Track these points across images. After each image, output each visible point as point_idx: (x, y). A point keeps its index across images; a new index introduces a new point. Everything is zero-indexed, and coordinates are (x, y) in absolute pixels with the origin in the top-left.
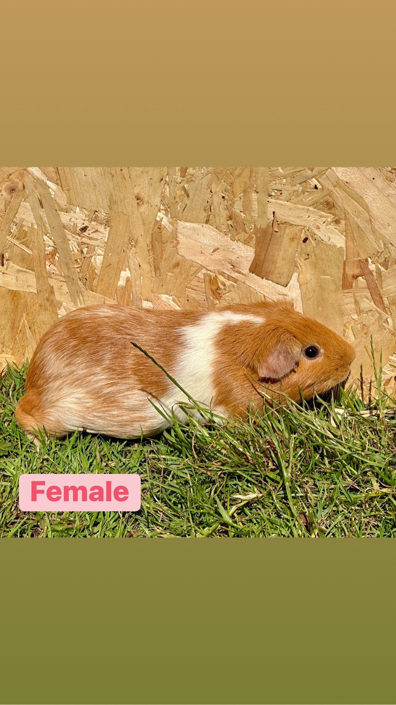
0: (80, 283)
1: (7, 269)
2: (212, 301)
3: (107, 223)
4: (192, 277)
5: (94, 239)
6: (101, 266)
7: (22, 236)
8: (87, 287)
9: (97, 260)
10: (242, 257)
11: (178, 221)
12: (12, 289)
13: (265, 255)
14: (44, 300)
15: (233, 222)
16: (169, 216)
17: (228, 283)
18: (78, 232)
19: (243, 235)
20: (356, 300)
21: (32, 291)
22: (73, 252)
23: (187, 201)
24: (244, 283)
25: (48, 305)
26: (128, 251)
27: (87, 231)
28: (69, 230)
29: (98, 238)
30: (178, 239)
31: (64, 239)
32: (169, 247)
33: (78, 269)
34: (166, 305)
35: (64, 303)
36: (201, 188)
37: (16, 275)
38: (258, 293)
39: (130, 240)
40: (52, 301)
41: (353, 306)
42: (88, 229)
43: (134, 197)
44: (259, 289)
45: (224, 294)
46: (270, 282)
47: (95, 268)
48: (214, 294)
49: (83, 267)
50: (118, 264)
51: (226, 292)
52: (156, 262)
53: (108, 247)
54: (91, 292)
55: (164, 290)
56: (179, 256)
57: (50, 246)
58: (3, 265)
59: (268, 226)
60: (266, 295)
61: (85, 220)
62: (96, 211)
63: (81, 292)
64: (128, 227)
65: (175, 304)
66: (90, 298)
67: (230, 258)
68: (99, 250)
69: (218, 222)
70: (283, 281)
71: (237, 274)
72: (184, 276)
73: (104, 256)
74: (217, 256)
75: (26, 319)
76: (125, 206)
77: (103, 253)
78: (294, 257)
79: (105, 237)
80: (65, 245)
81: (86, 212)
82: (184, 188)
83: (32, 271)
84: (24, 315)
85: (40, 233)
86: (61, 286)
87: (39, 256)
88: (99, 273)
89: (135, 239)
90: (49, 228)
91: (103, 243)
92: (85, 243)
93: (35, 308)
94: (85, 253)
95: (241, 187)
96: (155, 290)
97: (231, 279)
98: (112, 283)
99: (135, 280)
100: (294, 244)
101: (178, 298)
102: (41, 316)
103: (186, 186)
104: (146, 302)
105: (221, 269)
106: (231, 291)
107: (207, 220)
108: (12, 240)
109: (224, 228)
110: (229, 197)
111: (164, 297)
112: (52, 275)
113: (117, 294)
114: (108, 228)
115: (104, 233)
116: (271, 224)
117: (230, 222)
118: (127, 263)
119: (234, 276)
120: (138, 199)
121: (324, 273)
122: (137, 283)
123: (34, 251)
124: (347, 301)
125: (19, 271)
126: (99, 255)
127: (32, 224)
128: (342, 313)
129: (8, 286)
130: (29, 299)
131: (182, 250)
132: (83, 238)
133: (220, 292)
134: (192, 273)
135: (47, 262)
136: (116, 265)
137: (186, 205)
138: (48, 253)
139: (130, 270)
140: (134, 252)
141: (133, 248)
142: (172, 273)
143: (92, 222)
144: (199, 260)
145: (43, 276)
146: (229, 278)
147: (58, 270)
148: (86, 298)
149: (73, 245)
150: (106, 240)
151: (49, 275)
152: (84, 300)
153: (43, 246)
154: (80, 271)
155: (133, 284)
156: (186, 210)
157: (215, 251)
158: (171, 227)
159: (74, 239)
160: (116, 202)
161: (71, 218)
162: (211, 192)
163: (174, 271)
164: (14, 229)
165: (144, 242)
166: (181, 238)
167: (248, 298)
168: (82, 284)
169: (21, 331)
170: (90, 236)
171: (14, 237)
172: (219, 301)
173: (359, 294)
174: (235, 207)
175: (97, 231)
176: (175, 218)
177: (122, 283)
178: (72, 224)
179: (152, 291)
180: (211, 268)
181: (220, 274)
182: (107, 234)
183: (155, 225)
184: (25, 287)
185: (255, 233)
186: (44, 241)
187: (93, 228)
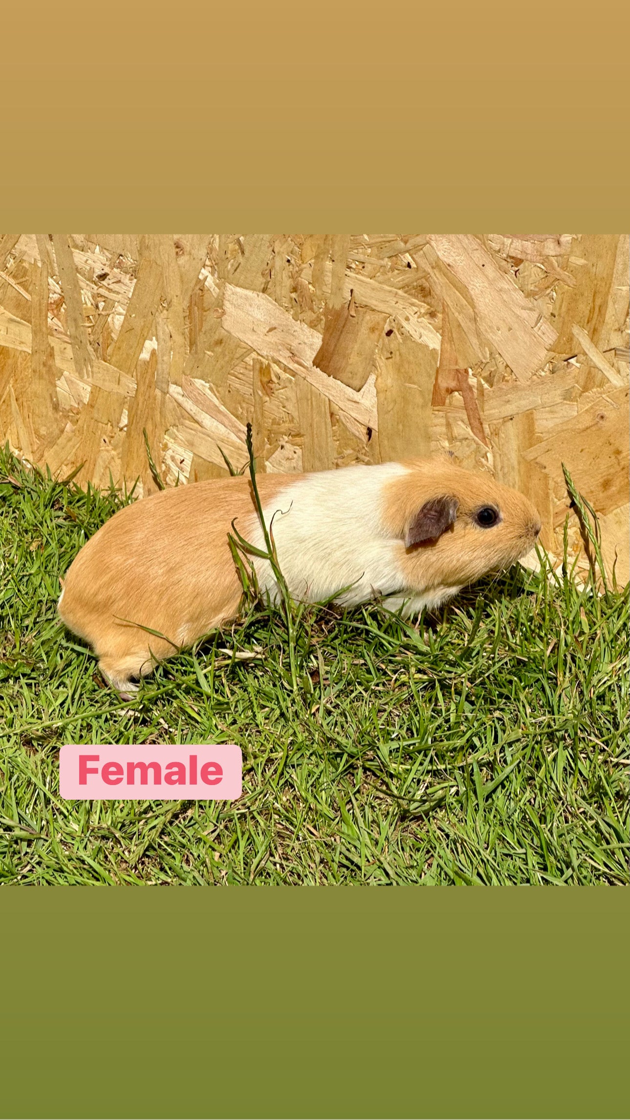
0: (90, 348)
2: (261, 397)
3: (134, 273)
4: (238, 362)
5: (114, 292)
6: (120, 329)
7: (20, 274)
8: (99, 355)
9: (115, 320)
10: (305, 343)
11: (227, 284)
13: (336, 346)
14: (40, 364)
15: (298, 296)
16: (216, 276)
17: (285, 376)
18: (94, 279)
19: (309, 315)
20: (449, 422)
21: (25, 349)
22: (85, 305)
23: (241, 259)
24: (305, 379)
25: (45, 372)
26: (157, 314)
27: (106, 280)
28: (83, 275)
29: (120, 291)
30: (224, 308)
31: (75, 286)
32: (212, 317)
33: (90, 330)
34: (199, 394)
35: (65, 373)
36: (261, 245)
37: (7, 325)
38: (322, 395)
39: (162, 299)
40: (50, 367)
41: (444, 429)
42: (108, 277)
43: (172, 244)
44: (324, 389)
45: (277, 390)
46: (339, 382)
47: (112, 331)
48: (264, 387)
49: (96, 328)
50: (142, 330)
51: (280, 387)
52: (193, 334)
53: (131, 307)
54: (103, 362)
55: (199, 373)
56: (223, 331)
57: (55, 292)
59: (343, 307)
60: (331, 398)
61: (105, 265)
62: (122, 256)
63: (90, 361)
64: (161, 282)
65: (212, 395)
66: (101, 370)
67: (289, 342)
68: (119, 307)
69: (278, 292)
70: (356, 383)
71: (296, 365)
72: (227, 359)
73: (126, 315)
74: (273, 338)
75: (13, 386)
76: (160, 254)
77: (124, 312)
78: (373, 353)
79: (130, 291)
80: (75, 295)
81: (107, 254)
82: (239, 241)
83: (28, 322)
84: (11, 381)
85: (45, 273)
86: (65, 349)
87: (40, 305)
88: (116, 339)
89: (168, 300)
90: (56, 269)
91: (126, 299)
92: (102, 296)
93: (26, 374)
94: (101, 308)
95: (312, 251)
96: (188, 372)
97: (288, 371)
98: (133, 354)
99: (163, 355)
100: (374, 336)
101: (217, 386)
102: (33, 386)
103: (242, 238)
104: (175, 386)
105: (276, 356)
106: (286, 387)
107: (264, 288)
108: (7, 278)
109: (286, 303)
110: (296, 262)
111: (199, 382)
112: (55, 333)
113: (136, 370)
114: (135, 280)
115: (129, 286)
116: (347, 305)
117: (294, 295)
118: (154, 330)
119: (291, 368)
120: (177, 247)
121: (410, 380)
122: (165, 358)
123: (35, 296)
124: (436, 421)
125: (12, 320)
126: (120, 314)
127: (35, 260)
128: (428, 438)
130: (20, 360)
131: (228, 323)
132: (100, 289)
133: (273, 386)
134: (238, 355)
135: (49, 314)
136: (140, 333)
137: (240, 264)
138: (53, 302)
139: (157, 340)
140: (165, 317)
141: (165, 312)
142: (212, 351)
143: (115, 269)
144: (250, 339)
145: (41, 332)
146: (286, 369)
147: (63, 326)
148: (95, 369)
149: (86, 296)
150: (130, 295)
151: (51, 332)
152: (92, 372)
153: (46, 291)
154: (92, 332)
155: (160, 359)
156: (238, 270)
157: (270, 330)
158: (217, 290)
159: (88, 288)
160: (148, 247)
161: (87, 260)
162: (273, 251)
163: (215, 349)
164: (11, 264)
165: (180, 304)
166: (228, 306)
167: (308, 400)
168: (92, 349)
169: (4, 401)
170: (110, 287)
171: (10, 274)
172: (270, 399)
173: (453, 415)
174: (302, 276)
175: (119, 281)
176: (223, 279)
177: (145, 355)
178: (88, 268)
179: (183, 372)
180: (264, 353)
181: (275, 362)
182: (132, 288)
183: (196, 285)
184: (17, 343)
185: (324, 315)
186: (49, 284)
187: (115, 277)
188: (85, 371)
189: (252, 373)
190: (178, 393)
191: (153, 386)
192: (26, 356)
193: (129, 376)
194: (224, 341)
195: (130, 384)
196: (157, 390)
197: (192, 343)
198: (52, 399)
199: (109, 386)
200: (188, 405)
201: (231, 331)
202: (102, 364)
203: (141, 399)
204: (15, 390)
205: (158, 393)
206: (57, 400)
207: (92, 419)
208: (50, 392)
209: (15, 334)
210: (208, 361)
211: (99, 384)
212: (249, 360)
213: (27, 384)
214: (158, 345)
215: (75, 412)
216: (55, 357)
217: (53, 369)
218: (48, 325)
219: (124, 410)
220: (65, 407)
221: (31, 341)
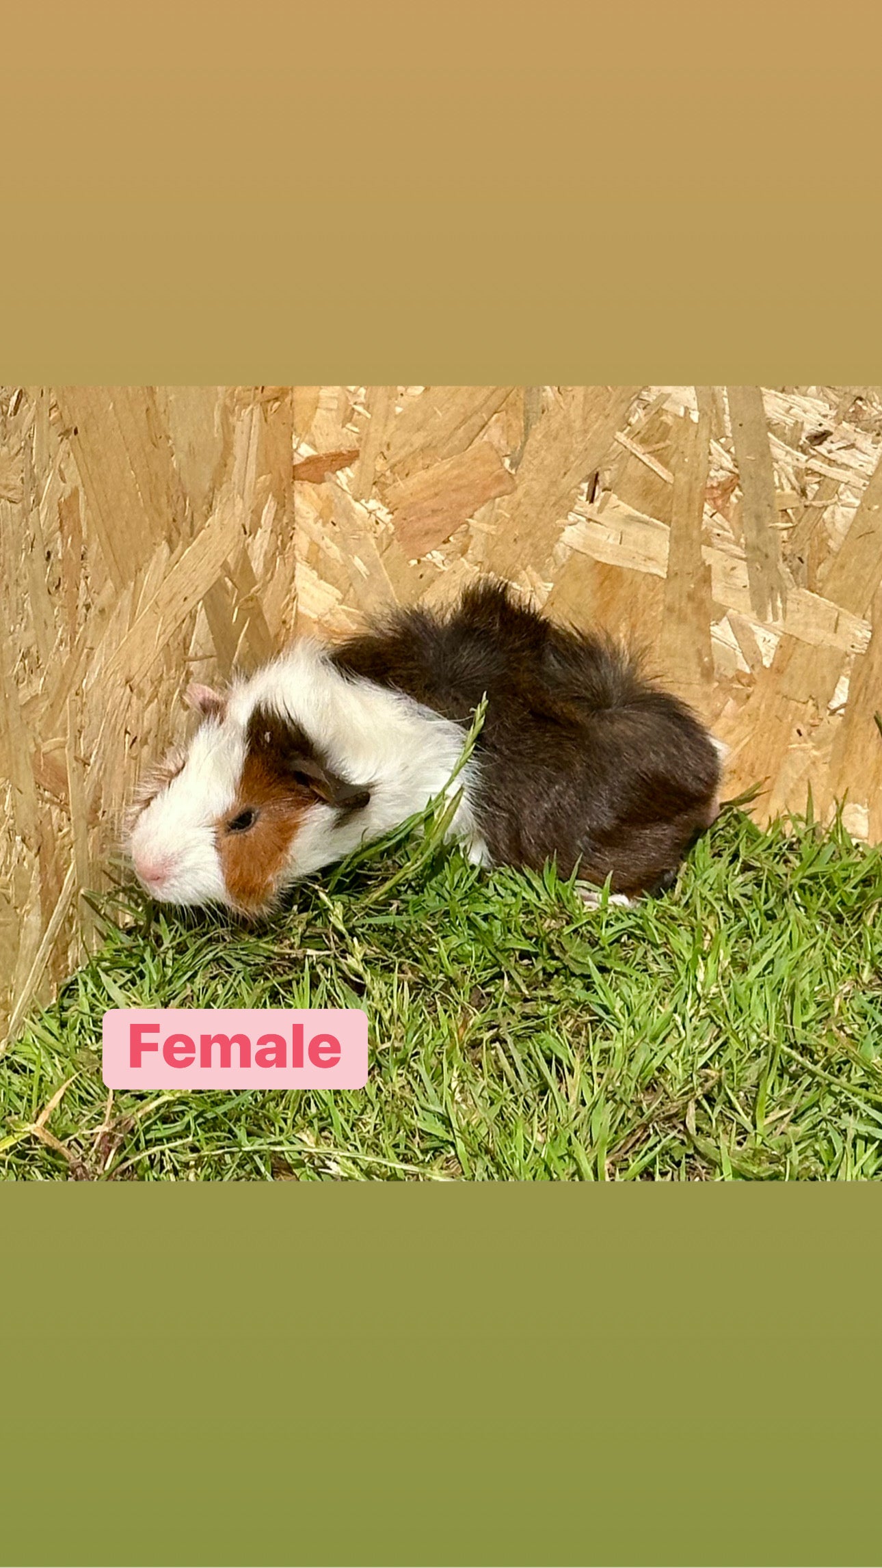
0: (784, 568)
1: (600, 510)
5: (840, 465)
6: (845, 533)
7: (656, 436)
8: (800, 580)
9: (838, 517)
12: (603, 559)
14: (681, 596)
18: (801, 443)
21: (654, 571)
22: (779, 491)
25: (689, 611)
27: (826, 443)
28: (781, 436)
29: (852, 464)
31: (763, 456)
33: (785, 534)
35: (731, 611)
37: (622, 527)
40: (702, 602)
42: (830, 439)
47: (830, 536)
49: (797, 530)
54: (808, 592)
57: (722, 468)
58: (592, 499)
61: (825, 416)
62: (861, 399)
63: (783, 591)
66: (802, 607)
68: (848, 493)
73: (860, 508)
77: (857, 503)
79: (871, 463)
80: (763, 474)
81: (832, 397)
83: (663, 522)
85: (704, 433)
86: (733, 569)
87: (690, 490)
88: (836, 549)
90: (728, 425)
91: (862, 478)
92: (814, 473)
93: (654, 614)
94: (810, 495)
98: (867, 578)
102: (666, 636)
108: (629, 443)
113: (873, 605)
115: (869, 454)
123: (679, 475)
125: (631, 519)
126: (847, 505)
127: (686, 409)
129: (594, 552)
130: (643, 589)
132: (812, 460)
135: (707, 507)
138: (715, 484)
143: (844, 424)
145: (688, 540)
147: (732, 527)
148: (790, 605)
149: (784, 473)
150: (871, 471)
151: (707, 538)
152: (785, 611)
153: (704, 465)
154: (790, 538)
159: (789, 459)
161: (791, 408)
164: (639, 417)
168: (788, 570)
170: (833, 456)
171: (633, 435)
175: (853, 446)
178: (790, 421)
182: (877, 459)
184: (639, 559)
186: (710, 454)
187: (843, 438)
188: (770, 608)
192: (655, 583)
193: (857, 618)
195: (857, 631)
198: (700, 658)
199: (816, 634)
202: (806, 597)
203: (877, 658)
206: (712, 661)
207: (778, 693)
208: (699, 645)
209: (635, 543)
211: (796, 631)
215: (744, 681)
216: (713, 584)
217: (708, 606)
218: (703, 527)
219: (843, 678)
220: (725, 673)
221: (666, 555)
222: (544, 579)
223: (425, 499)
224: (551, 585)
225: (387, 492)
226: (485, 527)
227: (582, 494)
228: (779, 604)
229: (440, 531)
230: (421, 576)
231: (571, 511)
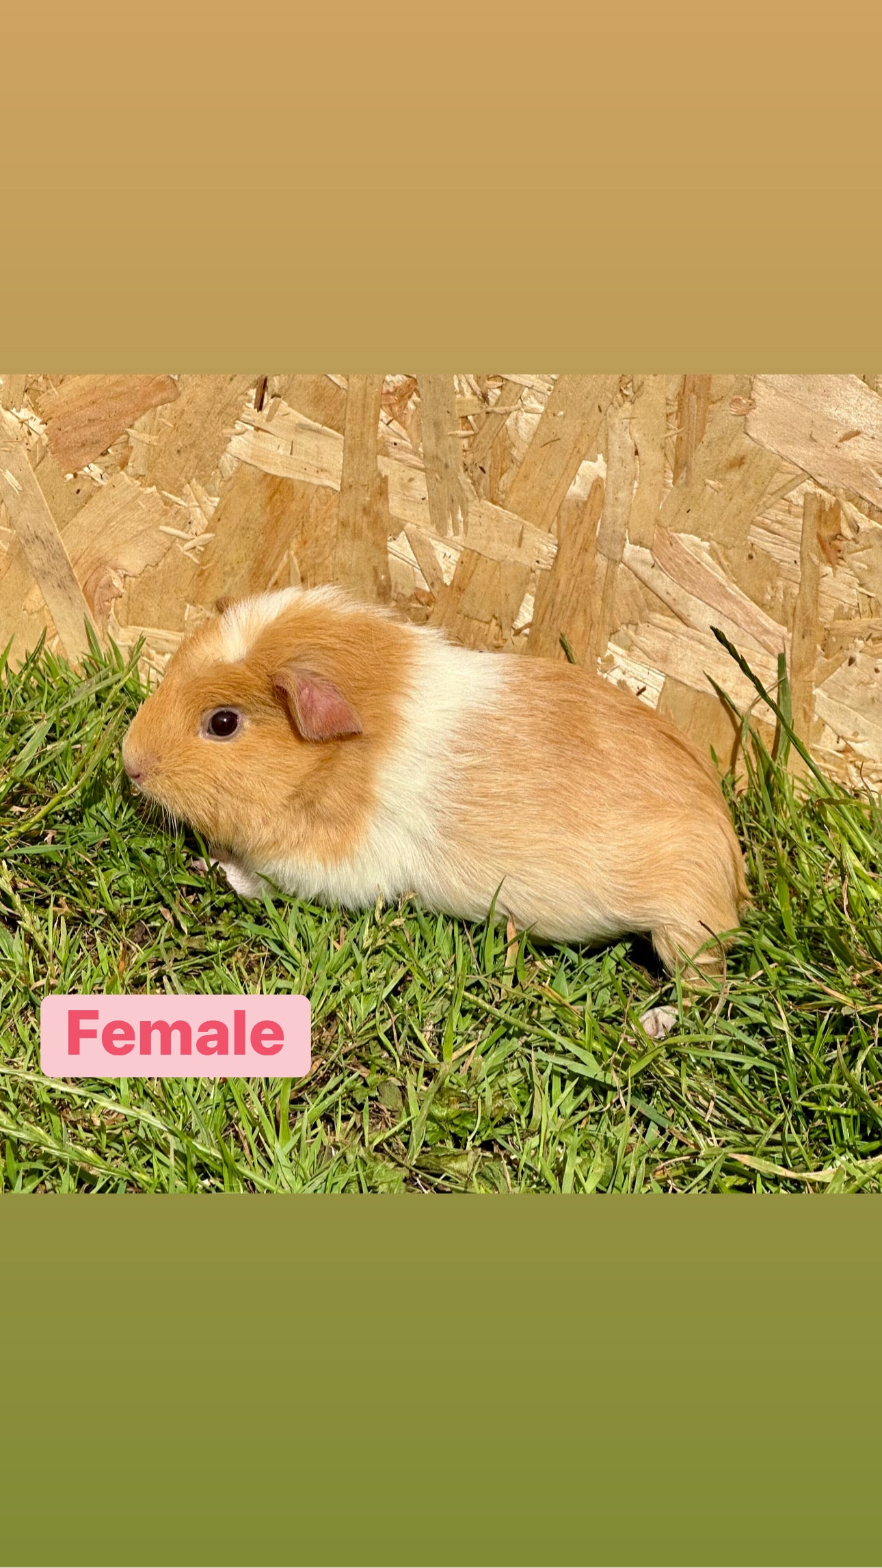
188: (450, 522)
189: (801, 521)
190: (644, 562)
191: (592, 549)
192: (328, 496)
193: (542, 531)
194: (747, 461)
195: (542, 546)
196: (599, 555)
197: (681, 465)
198: (376, 576)
199: (499, 549)
200: (664, 584)
201: (764, 440)
202: (488, 509)
203: (563, 575)
204: (301, 562)
205: (601, 561)
206: (389, 579)
207: (458, 613)
208: (375, 562)
209: (307, 454)
210: (711, 498)
211: (478, 546)
212: (795, 496)
213: (327, 549)
214: (608, 469)
215: (423, 600)
216: (390, 496)
217: (384, 520)
218: (380, 435)
219: (528, 596)
220: (404, 592)
221: (340, 466)
222: (210, 494)
223: (81, 408)
224: (217, 499)
225: (41, 400)
226: (146, 437)
227: (249, 401)
228: (460, 517)
229: (97, 442)
230: (78, 491)
231: (238, 419)
